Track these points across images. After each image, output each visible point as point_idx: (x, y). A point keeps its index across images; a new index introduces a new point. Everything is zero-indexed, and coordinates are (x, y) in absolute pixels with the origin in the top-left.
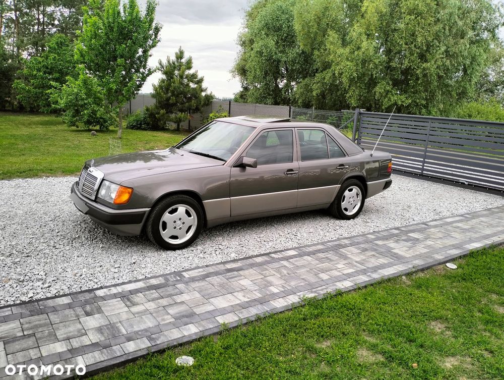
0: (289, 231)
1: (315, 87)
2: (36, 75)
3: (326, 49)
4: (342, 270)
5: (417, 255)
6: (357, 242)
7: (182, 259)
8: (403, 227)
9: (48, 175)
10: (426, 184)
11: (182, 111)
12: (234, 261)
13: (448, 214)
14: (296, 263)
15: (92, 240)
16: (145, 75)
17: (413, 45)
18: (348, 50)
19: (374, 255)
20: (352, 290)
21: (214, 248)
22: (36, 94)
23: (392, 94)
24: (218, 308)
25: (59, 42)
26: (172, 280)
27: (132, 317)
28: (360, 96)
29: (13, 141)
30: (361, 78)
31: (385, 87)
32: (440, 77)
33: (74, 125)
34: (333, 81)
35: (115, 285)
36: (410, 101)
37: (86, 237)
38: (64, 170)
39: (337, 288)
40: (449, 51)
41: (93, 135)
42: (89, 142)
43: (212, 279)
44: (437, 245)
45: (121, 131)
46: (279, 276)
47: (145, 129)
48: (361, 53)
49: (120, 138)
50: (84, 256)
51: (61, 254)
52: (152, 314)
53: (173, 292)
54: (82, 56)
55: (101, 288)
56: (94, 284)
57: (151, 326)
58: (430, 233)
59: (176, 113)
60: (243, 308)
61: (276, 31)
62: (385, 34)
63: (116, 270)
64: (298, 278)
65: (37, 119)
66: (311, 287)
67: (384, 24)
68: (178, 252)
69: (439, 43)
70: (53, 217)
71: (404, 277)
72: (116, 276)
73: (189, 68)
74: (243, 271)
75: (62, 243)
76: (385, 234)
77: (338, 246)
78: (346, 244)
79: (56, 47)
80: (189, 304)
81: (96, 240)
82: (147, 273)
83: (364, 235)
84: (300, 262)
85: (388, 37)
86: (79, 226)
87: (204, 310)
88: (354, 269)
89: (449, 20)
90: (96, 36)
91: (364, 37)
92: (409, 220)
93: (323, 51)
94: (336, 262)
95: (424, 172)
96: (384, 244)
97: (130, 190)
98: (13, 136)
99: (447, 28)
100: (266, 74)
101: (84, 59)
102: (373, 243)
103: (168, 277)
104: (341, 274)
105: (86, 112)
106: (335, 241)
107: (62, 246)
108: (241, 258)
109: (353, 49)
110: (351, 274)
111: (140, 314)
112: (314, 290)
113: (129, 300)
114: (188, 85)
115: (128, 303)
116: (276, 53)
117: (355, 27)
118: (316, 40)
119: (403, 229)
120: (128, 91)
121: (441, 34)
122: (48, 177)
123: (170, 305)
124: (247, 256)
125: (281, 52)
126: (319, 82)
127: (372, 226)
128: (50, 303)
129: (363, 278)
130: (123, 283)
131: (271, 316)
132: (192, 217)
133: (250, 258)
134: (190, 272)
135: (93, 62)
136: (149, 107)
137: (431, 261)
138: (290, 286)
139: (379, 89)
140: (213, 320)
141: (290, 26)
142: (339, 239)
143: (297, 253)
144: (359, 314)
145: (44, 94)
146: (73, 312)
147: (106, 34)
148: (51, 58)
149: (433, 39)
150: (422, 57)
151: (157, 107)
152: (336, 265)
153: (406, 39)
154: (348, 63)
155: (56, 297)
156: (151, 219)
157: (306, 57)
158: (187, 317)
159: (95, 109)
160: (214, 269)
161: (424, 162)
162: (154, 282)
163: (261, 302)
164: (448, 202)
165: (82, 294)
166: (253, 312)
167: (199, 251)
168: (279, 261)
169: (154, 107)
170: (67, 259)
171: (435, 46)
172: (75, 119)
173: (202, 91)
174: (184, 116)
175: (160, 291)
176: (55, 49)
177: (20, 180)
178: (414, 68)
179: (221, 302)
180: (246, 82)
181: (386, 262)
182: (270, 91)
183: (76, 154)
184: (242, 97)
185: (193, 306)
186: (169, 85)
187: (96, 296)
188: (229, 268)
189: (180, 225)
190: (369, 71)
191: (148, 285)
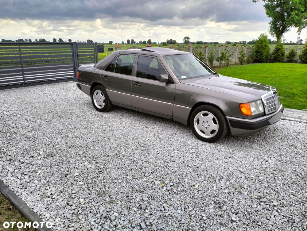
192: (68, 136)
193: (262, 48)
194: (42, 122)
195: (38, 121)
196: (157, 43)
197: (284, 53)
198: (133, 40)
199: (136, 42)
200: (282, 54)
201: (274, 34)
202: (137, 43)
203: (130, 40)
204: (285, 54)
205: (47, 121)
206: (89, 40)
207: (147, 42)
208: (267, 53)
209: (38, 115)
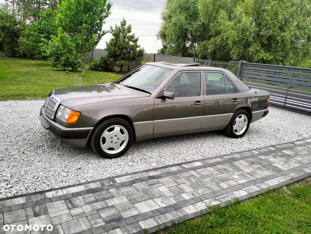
0: (195, 146)
1: (210, 46)
2: (33, 34)
3: (218, 22)
4: (237, 180)
5: (291, 169)
6: (246, 157)
7: (116, 167)
8: (277, 145)
9: (32, 98)
10: (288, 113)
11: (123, 59)
12: (155, 169)
13: (307, 136)
14: (202, 173)
15: (52, 148)
16: (101, 35)
17: (276, 21)
18: (232, 23)
19: (259, 168)
20: (247, 199)
21: (140, 157)
22: (33, 46)
23: (260, 52)
24: (141, 213)
25: (48, 14)
26: (107, 185)
27: (70, 220)
28: (239, 53)
29: (15, 75)
30: (240, 41)
31: (256, 48)
32: (292, 42)
33: (55, 67)
34: (222, 43)
35: (62, 188)
36: (272, 57)
37: (48, 145)
38: (43, 95)
39: (235, 196)
40: (299, 25)
41: (67, 73)
42: (63, 78)
43: (138, 185)
44: (304, 161)
45: (84, 71)
46: (190, 184)
47: (100, 71)
48: (241, 25)
49: (84, 76)
50: (43, 161)
51: (27, 159)
52: (87, 217)
53: (106, 196)
54: (61, 21)
55: (51, 190)
56: (46, 186)
57: (85, 229)
58: (297, 151)
59: (120, 61)
60: (161, 214)
61: (186, 10)
62: (257, 13)
63: (65, 174)
64: (204, 186)
65: (34, 62)
66: (214, 195)
67: (257, 6)
68: (114, 160)
69: (293, 19)
70: (28, 129)
71: (285, 188)
72: (64, 180)
73: (129, 32)
74: (161, 179)
75: (29, 150)
76: (265, 151)
77: (232, 159)
78: (238, 158)
79: (46, 17)
80: (118, 208)
81: (54, 149)
82: (88, 178)
83: (250, 151)
84: (204, 172)
85: (259, 15)
86: (45, 137)
87: (130, 214)
88: (246, 180)
89: (301, 4)
90: (69, 8)
91: (244, 15)
92: (281, 140)
93: (216, 23)
94: (231, 173)
95: (286, 105)
96: (266, 159)
97: (79, 114)
98: (16, 72)
99: (299, 9)
100: (178, 37)
101: (62, 24)
102: (258, 158)
103: (104, 182)
104: (237, 184)
105: (63, 58)
106: (229, 155)
107: (29, 152)
108: (160, 167)
109: (236, 22)
110: (244, 184)
111: (78, 217)
112: (217, 198)
113: (70, 202)
114: (128, 43)
115: (70, 205)
116: (185, 24)
117: (238, 8)
118: (212, 16)
119: (277, 147)
120: (90, 45)
121: (295, 14)
122: (32, 100)
123: (103, 208)
124: (165, 165)
125: (188, 24)
126: (213, 43)
127: (255, 144)
128: (8, 203)
129: (254, 188)
130: (69, 186)
131: (184, 223)
132: (125, 134)
133: (166, 167)
134: (121, 178)
135: (68, 25)
136: (103, 56)
137: (303, 174)
138: (198, 193)
139: (252, 49)
140: (137, 224)
141: (195, 7)
142: (232, 154)
143: (202, 164)
144: (256, 224)
145: (38, 46)
146: (24, 212)
147: (76, 7)
148: (43, 23)
149: (289, 17)
150: (281, 29)
151: (108, 57)
152: (232, 176)
153: (271, 17)
154: (233, 31)
155: (15, 197)
156: (94, 136)
157: (205, 28)
158: (115, 221)
159: (69, 56)
160: (139, 176)
161: (286, 98)
162: (93, 186)
163: (176, 207)
164: (305, 127)
165: (35, 195)
166: (170, 217)
167: (129, 160)
168: (188, 170)
169: (106, 57)
170: (30, 164)
171: (290, 21)
172: (56, 62)
173: (137, 47)
174: (125, 63)
175: (96, 194)
176: (45, 18)
177: (13, 101)
178: (276, 36)
179: (144, 207)
180: (165, 43)
181: (270, 174)
182: (180, 49)
183: (54, 85)
184: (163, 52)
185: (121, 210)
186: (116, 43)
187: (46, 198)
188: (151, 175)
189: (115, 140)
190: (246, 37)
191: (88, 188)
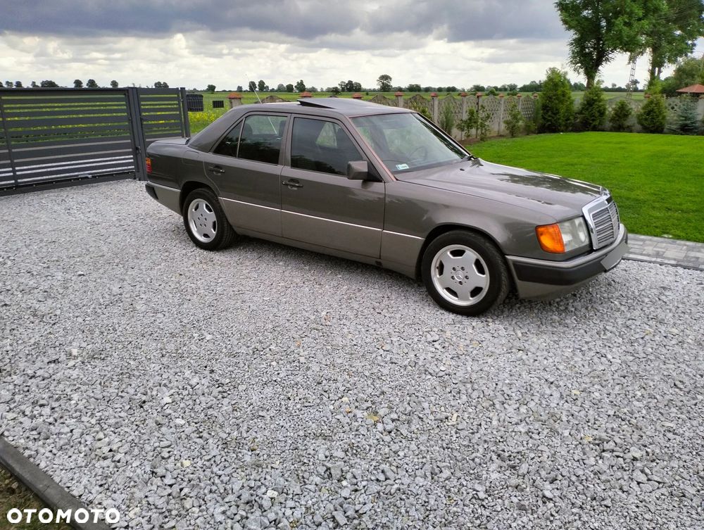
192: (134, 310)
193: (557, 99)
194: (68, 276)
195: (59, 276)
196: (319, 90)
197: (605, 109)
198: (262, 84)
199: (270, 88)
200: (599, 111)
201: (580, 67)
202: (273, 89)
203: (257, 84)
204: (607, 112)
205: (80, 275)
206: (159, 83)
207: (296, 87)
208: (568, 110)
209: (57, 261)
